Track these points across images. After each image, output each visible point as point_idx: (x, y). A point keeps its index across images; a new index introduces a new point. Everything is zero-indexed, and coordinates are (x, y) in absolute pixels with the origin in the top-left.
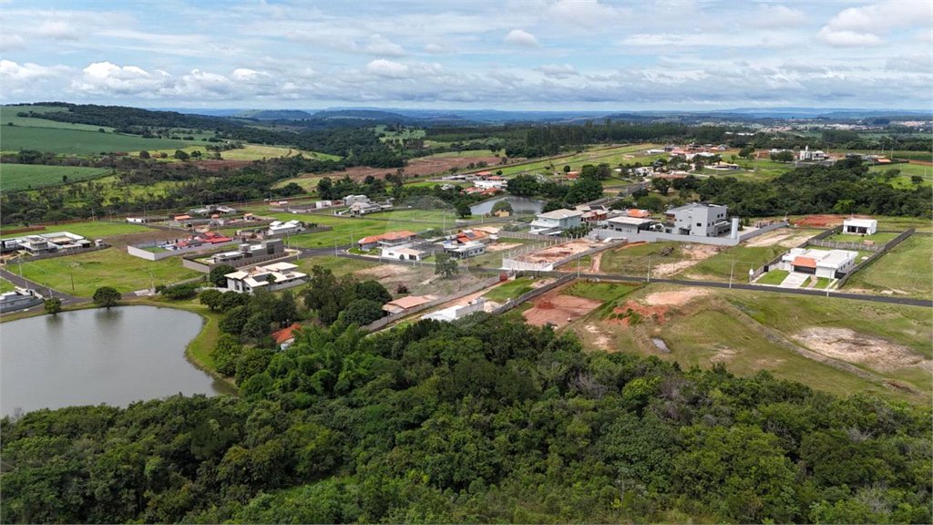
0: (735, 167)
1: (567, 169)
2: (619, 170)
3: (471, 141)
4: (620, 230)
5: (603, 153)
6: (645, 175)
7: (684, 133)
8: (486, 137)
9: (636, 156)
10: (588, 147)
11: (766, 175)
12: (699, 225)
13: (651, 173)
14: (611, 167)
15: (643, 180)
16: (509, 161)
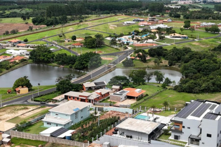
0: (185, 37)
1: (74, 38)
2: (109, 39)
3: (11, 11)
4: (131, 137)
5: (96, 22)
6: (128, 44)
7: (141, 7)
8: (20, 8)
9: (117, 25)
10: (86, 17)
11: (206, 44)
12: (209, 136)
13: (131, 41)
14: (104, 35)
15: (127, 48)
16: (35, 27)
